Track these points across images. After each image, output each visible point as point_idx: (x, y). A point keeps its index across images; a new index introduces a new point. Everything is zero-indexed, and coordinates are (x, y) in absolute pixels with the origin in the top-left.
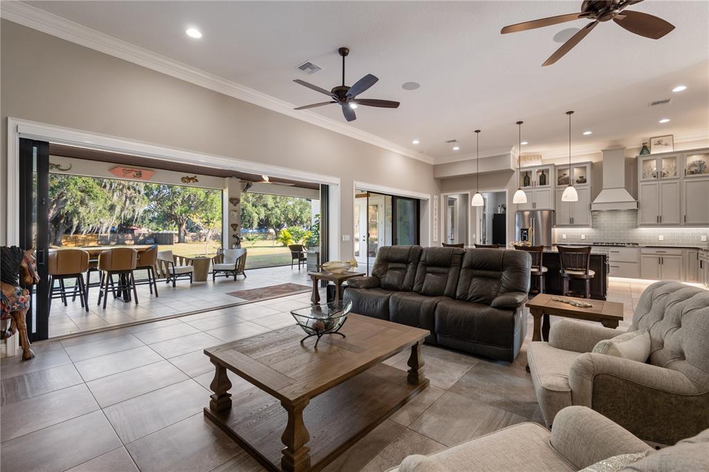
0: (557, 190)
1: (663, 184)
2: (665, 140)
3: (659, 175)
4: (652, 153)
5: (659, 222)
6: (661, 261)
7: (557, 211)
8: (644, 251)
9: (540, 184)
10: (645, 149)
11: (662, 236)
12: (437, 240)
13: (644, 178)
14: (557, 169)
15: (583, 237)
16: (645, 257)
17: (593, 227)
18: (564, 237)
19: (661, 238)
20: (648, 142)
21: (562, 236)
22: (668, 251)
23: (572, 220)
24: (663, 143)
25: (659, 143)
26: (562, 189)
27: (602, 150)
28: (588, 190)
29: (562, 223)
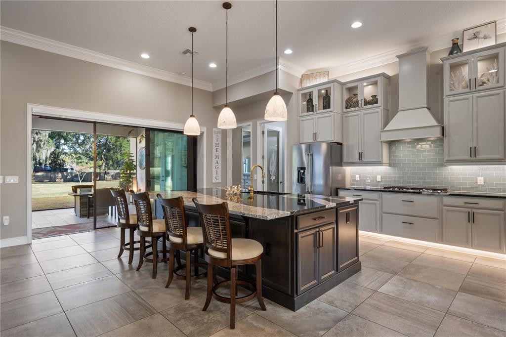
0: (344, 115)
1: (478, 97)
2: (484, 31)
3: (474, 85)
4: (465, 50)
5: (473, 156)
6: (471, 218)
7: (344, 144)
8: (448, 200)
9: (324, 108)
10: (456, 48)
11: (482, 178)
12: (220, 181)
13: (451, 90)
14: (345, 87)
15: (379, 179)
16: (448, 210)
17: (390, 165)
19: (480, 181)
20: (459, 36)
21: (355, 177)
22: (483, 202)
23: (361, 155)
24: (481, 35)
25: (475, 36)
26: (350, 114)
27: (397, 56)
28: (380, 113)
29: (350, 160)
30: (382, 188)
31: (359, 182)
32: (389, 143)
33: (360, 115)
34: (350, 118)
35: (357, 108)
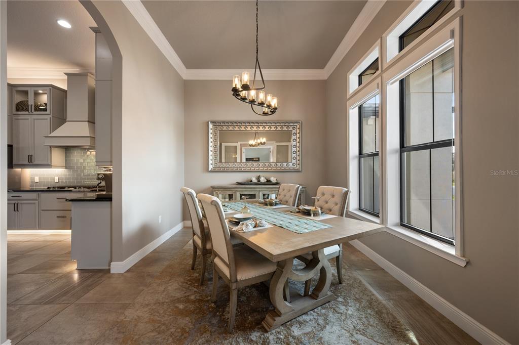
15: (56, 180)
17: (66, 168)
18: (37, 180)
21: (34, 179)
23: (30, 158)
26: (20, 118)
27: (65, 74)
28: (49, 120)
29: (21, 162)
30: (46, 188)
31: (38, 184)
32: (66, 149)
33: (30, 120)
34: (21, 121)
35: (27, 113)
